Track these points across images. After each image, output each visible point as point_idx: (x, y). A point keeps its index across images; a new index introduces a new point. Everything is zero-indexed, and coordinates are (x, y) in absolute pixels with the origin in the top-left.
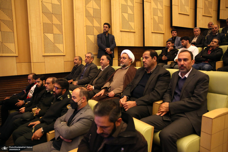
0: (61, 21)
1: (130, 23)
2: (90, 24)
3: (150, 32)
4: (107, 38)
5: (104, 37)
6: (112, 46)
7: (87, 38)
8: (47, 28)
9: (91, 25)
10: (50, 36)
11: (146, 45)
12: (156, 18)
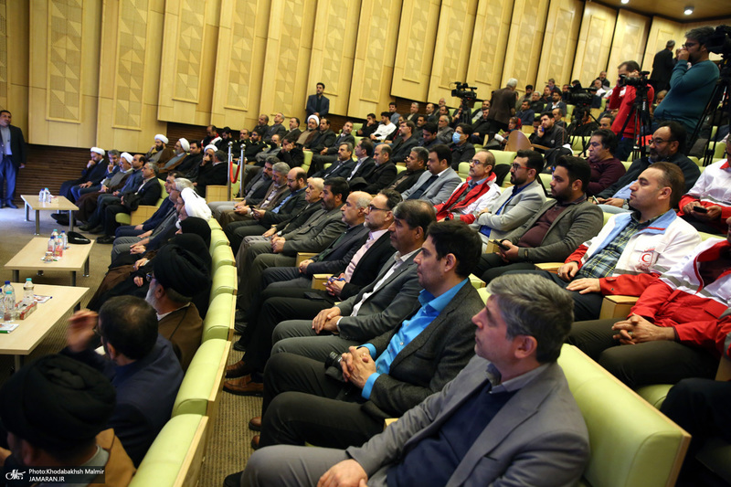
0: (249, 70)
1: (333, 83)
2: (281, 78)
3: (358, 98)
4: (319, 101)
5: (316, 99)
6: (323, 112)
7: (276, 95)
8: (234, 78)
9: (283, 79)
10: (235, 86)
11: (349, 115)
12: (369, 81)
